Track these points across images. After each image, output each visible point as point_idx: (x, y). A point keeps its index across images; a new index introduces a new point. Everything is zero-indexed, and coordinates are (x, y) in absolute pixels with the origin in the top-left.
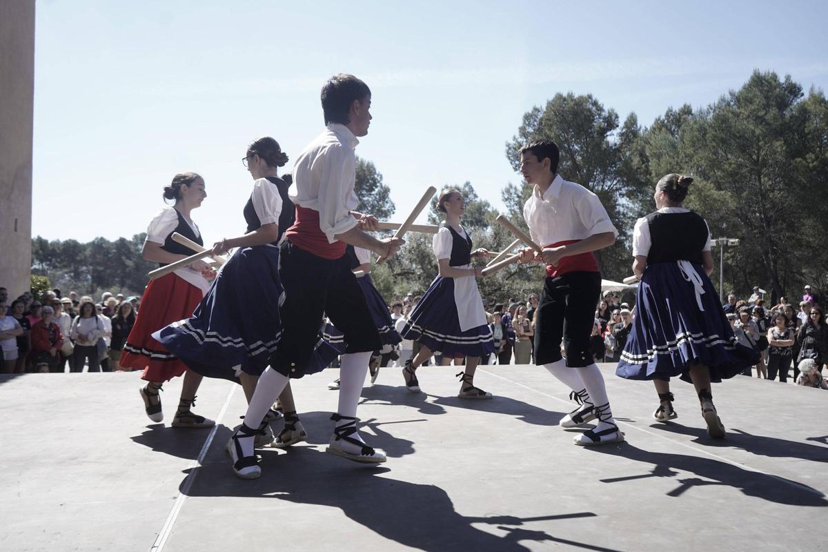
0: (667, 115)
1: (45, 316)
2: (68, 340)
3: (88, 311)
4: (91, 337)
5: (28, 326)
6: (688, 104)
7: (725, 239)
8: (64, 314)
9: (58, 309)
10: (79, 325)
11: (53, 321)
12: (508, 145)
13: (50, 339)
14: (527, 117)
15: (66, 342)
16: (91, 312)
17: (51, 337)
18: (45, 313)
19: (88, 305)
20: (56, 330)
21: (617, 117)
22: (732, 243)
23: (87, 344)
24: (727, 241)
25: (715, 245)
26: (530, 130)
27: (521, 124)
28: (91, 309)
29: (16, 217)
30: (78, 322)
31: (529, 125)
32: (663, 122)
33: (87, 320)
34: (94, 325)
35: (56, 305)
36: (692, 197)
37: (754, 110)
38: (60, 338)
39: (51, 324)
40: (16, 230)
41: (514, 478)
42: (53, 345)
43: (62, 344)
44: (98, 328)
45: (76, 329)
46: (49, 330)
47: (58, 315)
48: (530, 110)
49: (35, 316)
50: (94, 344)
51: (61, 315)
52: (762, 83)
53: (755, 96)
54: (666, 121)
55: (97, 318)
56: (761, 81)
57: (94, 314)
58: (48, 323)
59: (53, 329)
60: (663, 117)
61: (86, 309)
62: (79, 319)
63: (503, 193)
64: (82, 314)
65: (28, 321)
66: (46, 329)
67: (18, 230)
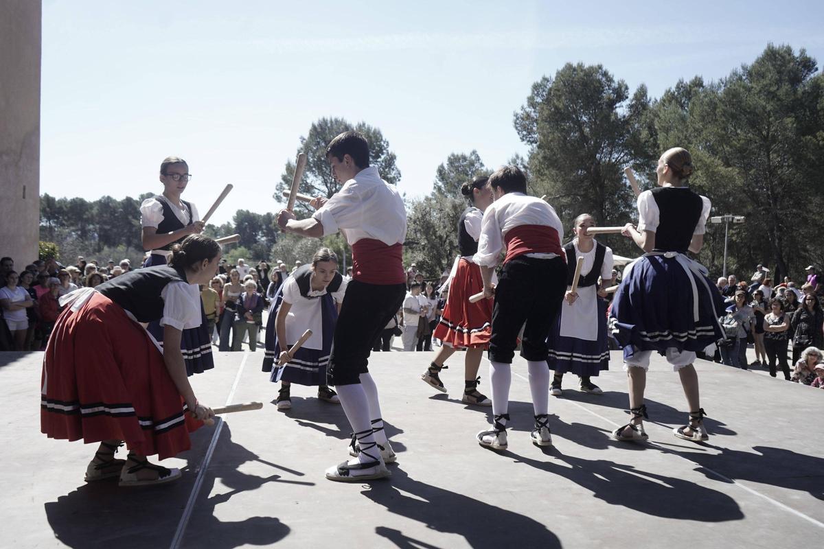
0: (678, 87)
1: (53, 288)
6: (699, 76)
7: (731, 216)
8: (72, 284)
11: (61, 292)
12: (516, 115)
14: (536, 87)
19: (97, 277)
21: (627, 88)
22: (738, 220)
24: (733, 219)
25: (720, 221)
26: (539, 100)
27: (529, 93)
29: (24, 184)
31: (538, 95)
32: (673, 94)
36: (699, 173)
37: (766, 86)
40: (24, 197)
41: (510, 492)
47: (66, 286)
48: (539, 80)
49: (43, 287)
51: (69, 286)
52: (776, 58)
53: (768, 70)
54: (676, 93)
56: (774, 55)
60: (673, 89)
65: (34, 291)
67: (27, 196)
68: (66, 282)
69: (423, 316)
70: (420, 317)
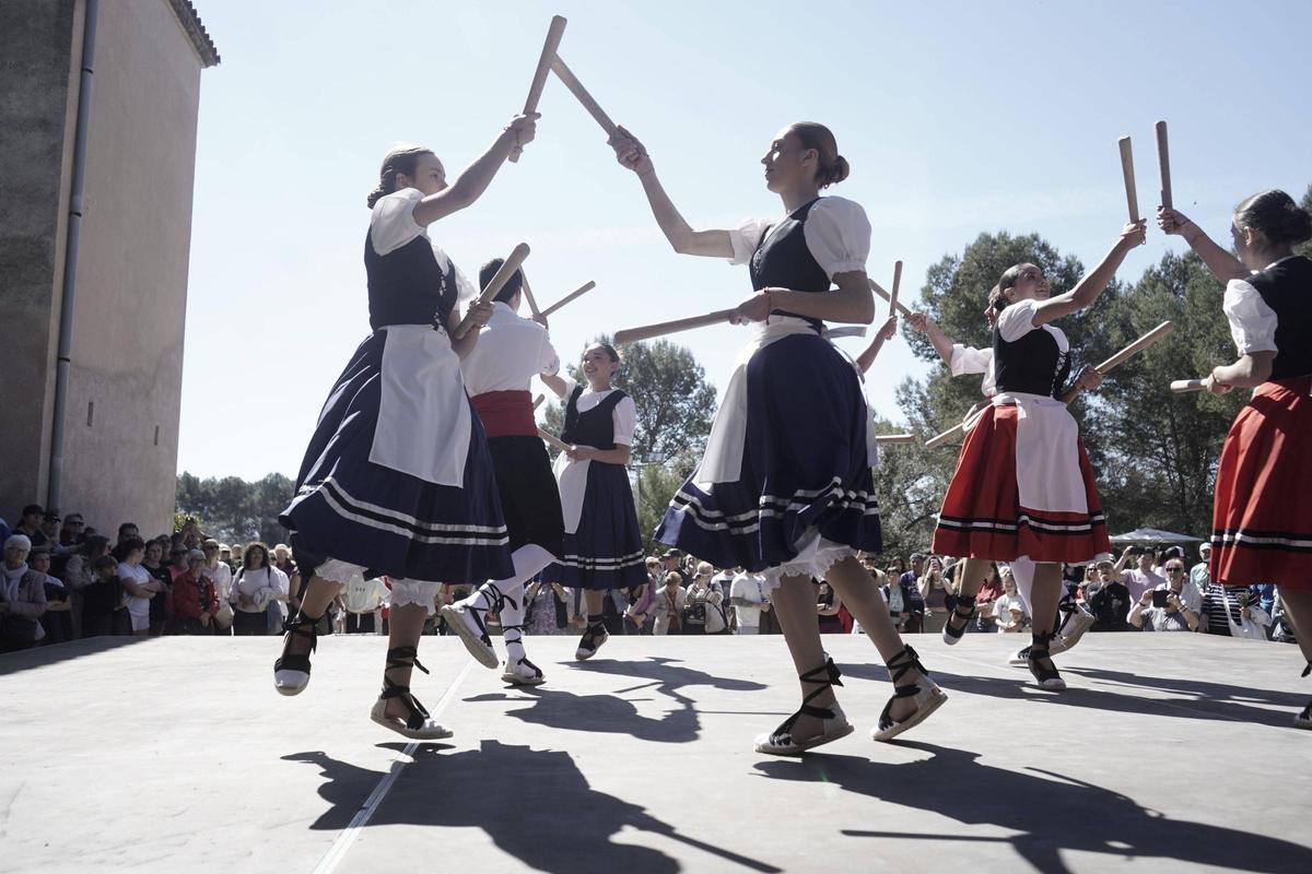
0: (1164, 264)
1: (195, 564)
2: (226, 603)
3: (256, 557)
4: (258, 597)
5: (168, 581)
8: (222, 564)
9: (213, 554)
10: (242, 580)
11: (205, 574)
13: (201, 600)
14: (934, 272)
15: (225, 606)
16: (261, 560)
17: (202, 596)
18: (194, 560)
19: (258, 550)
20: (208, 588)
21: (1081, 268)
23: (252, 610)
26: (940, 291)
28: (261, 556)
29: (158, 423)
30: (241, 577)
31: (937, 284)
32: (1158, 274)
33: (255, 572)
34: (264, 579)
35: (211, 549)
38: (215, 598)
39: (202, 578)
40: (156, 444)
42: (205, 609)
43: (218, 608)
44: (270, 586)
45: (237, 587)
46: (198, 585)
47: (213, 565)
48: (938, 261)
49: (179, 568)
50: (262, 608)
51: (217, 565)
54: (1163, 273)
55: (269, 570)
57: (265, 563)
58: (197, 576)
59: (204, 584)
60: (1157, 268)
61: (253, 556)
62: (243, 571)
63: (898, 392)
64: (248, 565)
65: (168, 573)
66: (196, 584)
67: (159, 443)
68: (214, 560)
69: (766, 610)
70: (762, 612)
